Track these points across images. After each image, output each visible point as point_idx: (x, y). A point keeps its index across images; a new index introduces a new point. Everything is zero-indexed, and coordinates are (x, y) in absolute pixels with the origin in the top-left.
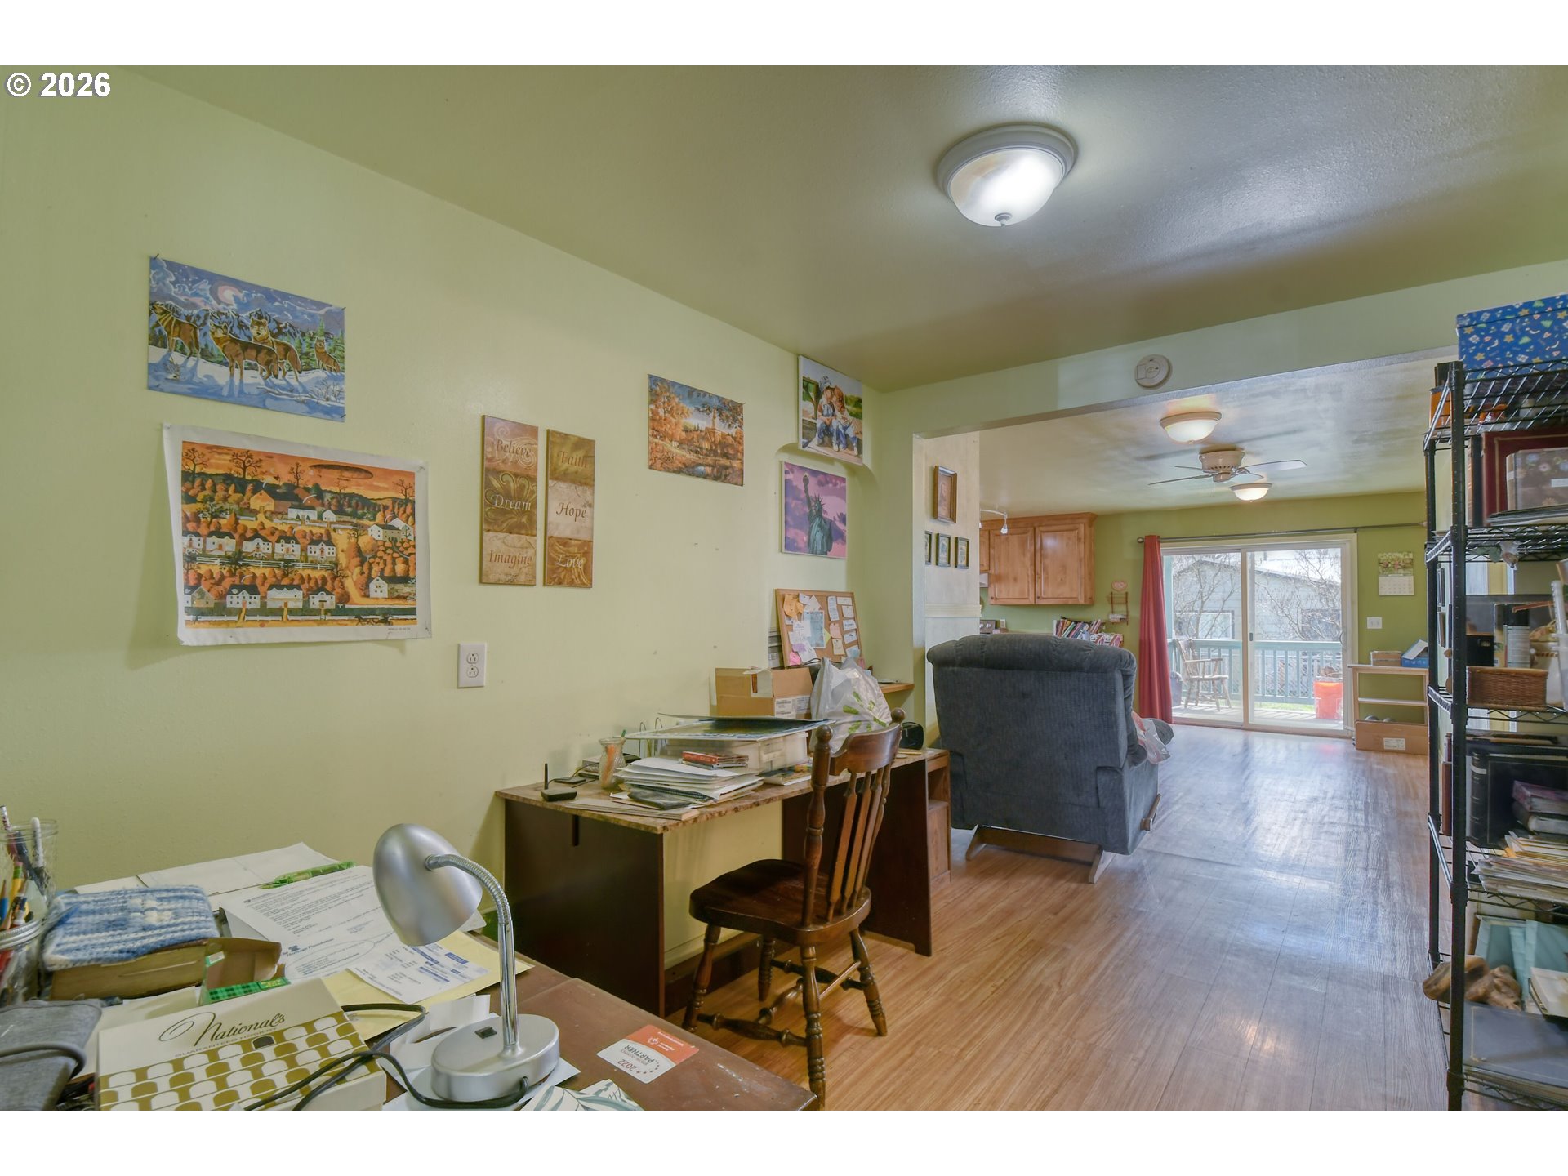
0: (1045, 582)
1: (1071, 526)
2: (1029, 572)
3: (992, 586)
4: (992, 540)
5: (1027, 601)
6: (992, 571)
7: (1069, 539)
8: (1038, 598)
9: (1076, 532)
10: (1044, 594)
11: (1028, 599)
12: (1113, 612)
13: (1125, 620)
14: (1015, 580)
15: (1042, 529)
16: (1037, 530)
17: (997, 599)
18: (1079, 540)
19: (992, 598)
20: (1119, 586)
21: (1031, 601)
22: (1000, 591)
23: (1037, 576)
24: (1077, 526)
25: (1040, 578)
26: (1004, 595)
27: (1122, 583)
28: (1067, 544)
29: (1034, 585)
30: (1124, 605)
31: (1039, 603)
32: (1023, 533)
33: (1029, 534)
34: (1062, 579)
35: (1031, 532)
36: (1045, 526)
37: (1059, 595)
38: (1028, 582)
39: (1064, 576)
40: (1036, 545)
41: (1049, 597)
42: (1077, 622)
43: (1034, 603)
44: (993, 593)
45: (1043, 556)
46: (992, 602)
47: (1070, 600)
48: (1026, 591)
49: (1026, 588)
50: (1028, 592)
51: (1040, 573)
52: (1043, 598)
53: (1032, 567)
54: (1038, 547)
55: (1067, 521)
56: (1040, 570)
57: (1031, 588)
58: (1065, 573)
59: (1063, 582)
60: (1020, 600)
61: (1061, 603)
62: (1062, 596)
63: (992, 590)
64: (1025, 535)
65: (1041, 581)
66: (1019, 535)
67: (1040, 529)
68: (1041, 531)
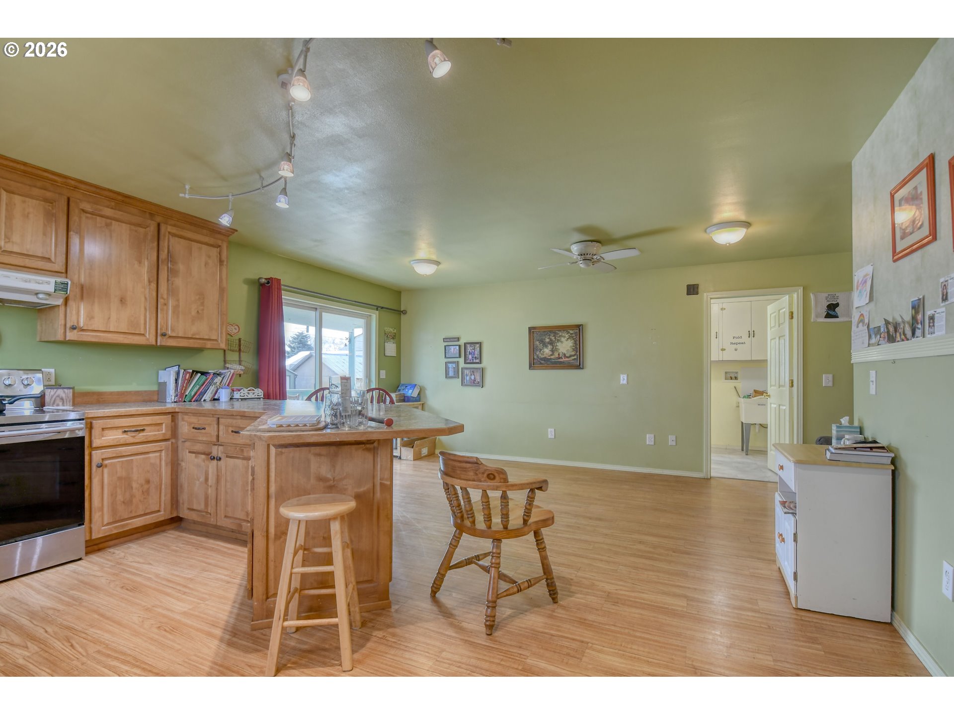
0: (174, 312)
1: (211, 241)
2: (148, 292)
3: (73, 304)
4: (74, 218)
5: (141, 338)
7: (209, 257)
8: (164, 335)
10: (173, 330)
11: (143, 335)
12: (225, 362)
14: (122, 301)
15: (170, 228)
16: (163, 228)
17: (83, 330)
18: (221, 261)
19: (73, 328)
20: (233, 330)
21: (149, 338)
22: (90, 317)
24: (219, 242)
26: (98, 324)
27: (236, 327)
28: (206, 264)
29: (155, 315)
30: (238, 353)
31: (163, 344)
32: (139, 225)
33: (148, 229)
34: (198, 312)
35: (153, 228)
36: (174, 226)
37: (193, 335)
38: (145, 309)
39: (202, 308)
40: (161, 252)
41: (180, 336)
42: (203, 373)
43: (154, 343)
44: (74, 318)
45: (173, 272)
46: (71, 336)
47: (209, 342)
48: (142, 322)
49: (142, 318)
50: (145, 324)
51: (165, 296)
52: (170, 337)
53: (154, 285)
54: (163, 255)
55: (205, 231)
56: (166, 292)
57: (150, 319)
58: (202, 304)
59: (199, 316)
60: (130, 337)
61: (196, 346)
62: (197, 337)
63: (74, 312)
64: (142, 230)
65: (167, 309)
66: (133, 227)
67: (169, 230)
68: (170, 233)
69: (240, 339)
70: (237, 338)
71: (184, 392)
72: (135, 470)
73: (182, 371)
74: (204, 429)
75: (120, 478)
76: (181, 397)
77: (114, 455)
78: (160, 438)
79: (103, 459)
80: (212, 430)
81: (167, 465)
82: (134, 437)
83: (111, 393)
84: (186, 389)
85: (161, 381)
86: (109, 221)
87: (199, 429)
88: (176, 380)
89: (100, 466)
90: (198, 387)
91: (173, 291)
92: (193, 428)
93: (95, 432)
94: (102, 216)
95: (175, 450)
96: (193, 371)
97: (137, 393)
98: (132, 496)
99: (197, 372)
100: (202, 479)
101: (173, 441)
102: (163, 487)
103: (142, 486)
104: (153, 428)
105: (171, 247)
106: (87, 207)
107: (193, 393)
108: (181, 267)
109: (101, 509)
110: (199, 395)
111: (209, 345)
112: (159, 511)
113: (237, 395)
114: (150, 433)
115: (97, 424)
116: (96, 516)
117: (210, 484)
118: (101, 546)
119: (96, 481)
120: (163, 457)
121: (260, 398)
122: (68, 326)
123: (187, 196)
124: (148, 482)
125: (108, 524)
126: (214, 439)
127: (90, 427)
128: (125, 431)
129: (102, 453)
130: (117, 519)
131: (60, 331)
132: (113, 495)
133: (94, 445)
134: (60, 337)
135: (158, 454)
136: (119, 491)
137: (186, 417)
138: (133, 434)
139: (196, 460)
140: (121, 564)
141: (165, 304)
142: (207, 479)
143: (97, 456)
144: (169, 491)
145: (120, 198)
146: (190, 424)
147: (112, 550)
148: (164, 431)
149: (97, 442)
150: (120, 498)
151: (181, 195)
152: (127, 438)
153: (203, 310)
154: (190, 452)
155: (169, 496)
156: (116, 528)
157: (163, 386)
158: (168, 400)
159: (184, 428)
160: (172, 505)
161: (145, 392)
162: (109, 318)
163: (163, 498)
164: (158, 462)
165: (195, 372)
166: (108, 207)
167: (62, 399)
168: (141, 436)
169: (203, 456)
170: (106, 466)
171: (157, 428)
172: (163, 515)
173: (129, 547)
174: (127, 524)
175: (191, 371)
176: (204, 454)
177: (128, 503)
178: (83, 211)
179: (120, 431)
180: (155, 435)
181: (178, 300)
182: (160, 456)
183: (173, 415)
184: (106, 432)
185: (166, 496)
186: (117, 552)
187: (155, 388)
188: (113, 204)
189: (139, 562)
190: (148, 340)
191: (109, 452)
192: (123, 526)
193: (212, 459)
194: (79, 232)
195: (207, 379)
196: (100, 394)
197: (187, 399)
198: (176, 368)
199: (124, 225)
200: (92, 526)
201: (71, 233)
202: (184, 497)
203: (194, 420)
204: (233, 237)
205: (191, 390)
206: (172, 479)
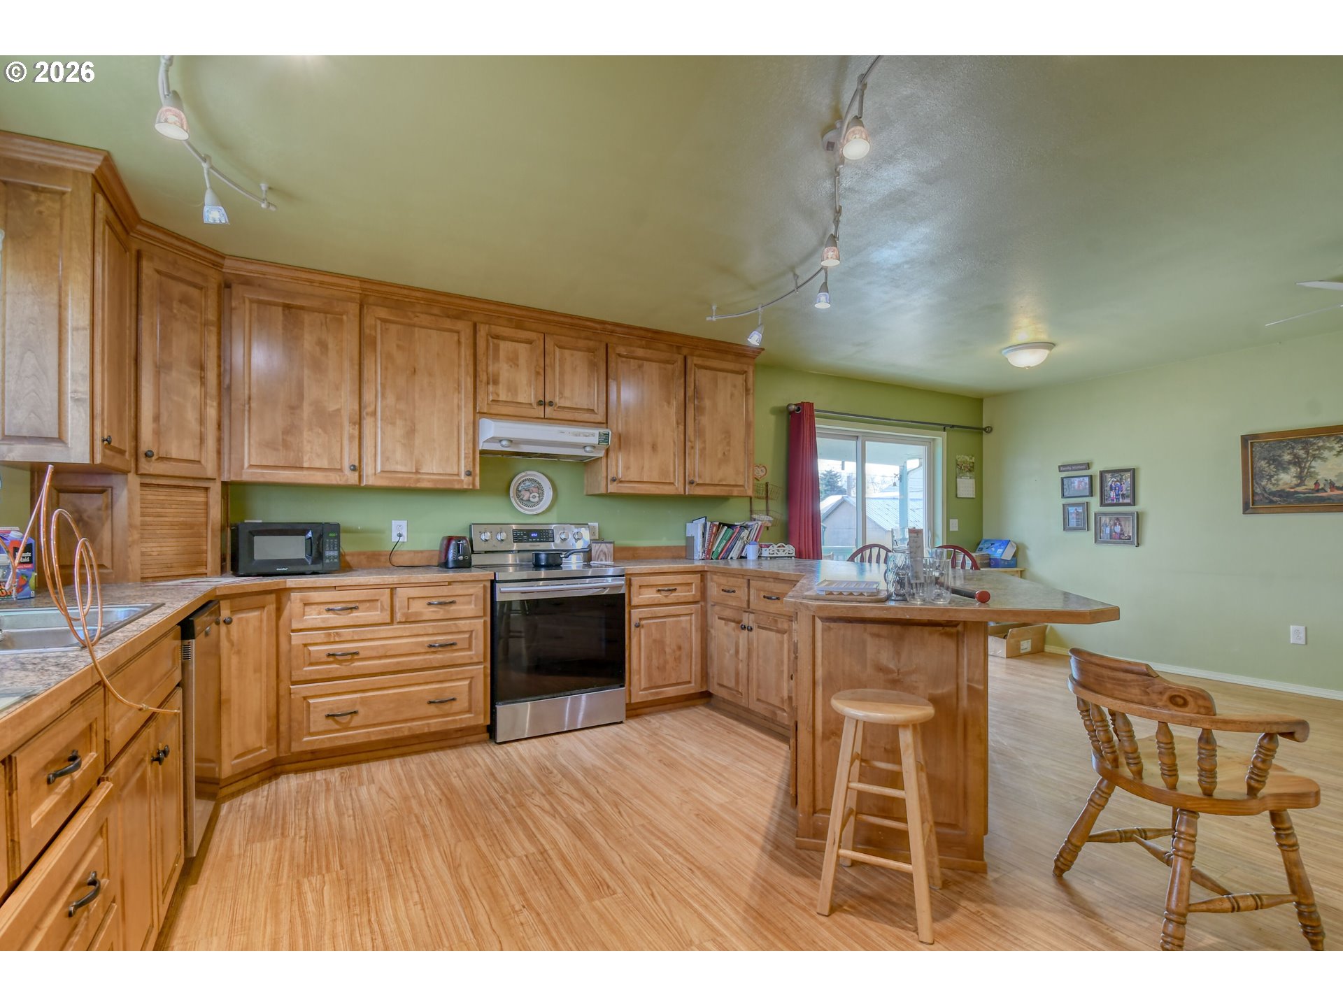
0: (701, 456)
1: (737, 367)
2: (676, 437)
3: (611, 454)
4: (612, 365)
5: (671, 486)
6: (611, 426)
8: (691, 482)
9: (745, 377)
10: (700, 477)
11: (672, 484)
12: (751, 512)
14: (654, 447)
15: (696, 359)
16: (689, 361)
17: (621, 482)
18: (747, 391)
19: (614, 480)
20: (759, 472)
21: (678, 488)
22: (627, 468)
23: (687, 443)
26: (633, 475)
27: (763, 469)
28: (732, 395)
29: (683, 461)
30: (764, 501)
31: (691, 493)
32: (667, 362)
33: (676, 364)
34: (724, 453)
35: (680, 363)
36: (700, 356)
37: (720, 481)
38: (674, 455)
39: (728, 448)
40: (688, 389)
41: (707, 483)
42: (730, 526)
43: (683, 493)
44: (614, 470)
45: (699, 410)
46: (613, 488)
47: (735, 489)
48: (672, 469)
49: (672, 465)
50: (674, 472)
51: (692, 439)
52: (698, 484)
53: (682, 427)
54: (690, 392)
55: (730, 357)
56: (693, 434)
57: (679, 466)
58: (729, 444)
59: (725, 458)
60: (661, 486)
61: (723, 494)
62: (723, 483)
63: (614, 463)
64: (670, 367)
65: (695, 453)
66: (662, 365)
67: (695, 362)
68: (695, 365)
69: (767, 483)
70: (764, 482)
71: (712, 548)
72: (668, 633)
73: (709, 524)
74: (734, 592)
75: (655, 641)
76: (708, 553)
77: (650, 616)
78: (691, 600)
79: (640, 619)
80: (741, 593)
81: (696, 631)
82: (666, 596)
83: (645, 549)
84: (712, 545)
85: (689, 535)
86: (640, 362)
87: (728, 592)
88: (704, 534)
89: (638, 626)
90: (725, 542)
91: (700, 433)
92: (723, 590)
93: (634, 589)
94: (635, 358)
95: (704, 615)
96: (720, 524)
97: (667, 548)
98: (666, 662)
99: (724, 525)
100: (732, 651)
101: (703, 604)
102: (693, 656)
103: (674, 651)
104: (684, 588)
105: (697, 382)
106: (622, 350)
107: (720, 550)
108: (707, 403)
109: (639, 672)
110: (726, 552)
111: (736, 492)
112: (690, 682)
113: (765, 553)
114: (681, 594)
115: (636, 581)
116: (635, 679)
117: (740, 658)
118: (639, 711)
119: (634, 641)
120: (693, 622)
121: (791, 557)
122: (609, 478)
123: (714, 319)
124: (680, 648)
125: (645, 689)
126: (745, 605)
127: (629, 584)
128: (659, 590)
129: (640, 612)
130: (653, 685)
131: (603, 484)
132: (649, 658)
133: (633, 604)
134: (603, 491)
135: (688, 618)
136: (654, 656)
137: (715, 577)
138: (666, 594)
139: (726, 628)
140: (656, 735)
141: (692, 448)
142: (737, 652)
143: (635, 615)
144: (699, 661)
146: (719, 585)
147: (648, 718)
148: (693, 592)
149: (635, 601)
150: (655, 662)
151: (708, 319)
152: (660, 597)
153: (729, 450)
154: (719, 618)
155: (699, 666)
156: (652, 694)
157: (690, 540)
158: (696, 557)
159: (714, 591)
160: (702, 677)
161: (675, 547)
162: (643, 468)
163: (693, 667)
164: (689, 625)
165: (722, 525)
166: (639, 347)
167: (605, 554)
168: (673, 597)
169: (733, 624)
170: (643, 626)
171: (687, 588)
172: (693, 688)
173: (663, 718)
174: (662, 692)
175: (717, 523)
176: (734, 621)
177: (662, 669)
178: (619, 355)
179: (655, 589)
180: (685, 596)
181: (704, 442)
182: (691, 620)
183: (702, 573)
184: (643, 590)
185: (696, 667)
186: (653, 721)
187: (683, 543)
188: (644, 342)
189: (673, 736)
190: (677, 489)
191: (645, 612)
192: (657, 693)
193: (742, 629)
194: (616, 379)
195: (733, 533)
196: (634, 549)
197: (715, 556)
198: (703, 521)
199: (654, 364)
200: (631, 688)
201: (610, 380)
202: (714, 670)
203: (723, 580)
204: (760, 359)
205: (718, 546)
206: (702, 647)
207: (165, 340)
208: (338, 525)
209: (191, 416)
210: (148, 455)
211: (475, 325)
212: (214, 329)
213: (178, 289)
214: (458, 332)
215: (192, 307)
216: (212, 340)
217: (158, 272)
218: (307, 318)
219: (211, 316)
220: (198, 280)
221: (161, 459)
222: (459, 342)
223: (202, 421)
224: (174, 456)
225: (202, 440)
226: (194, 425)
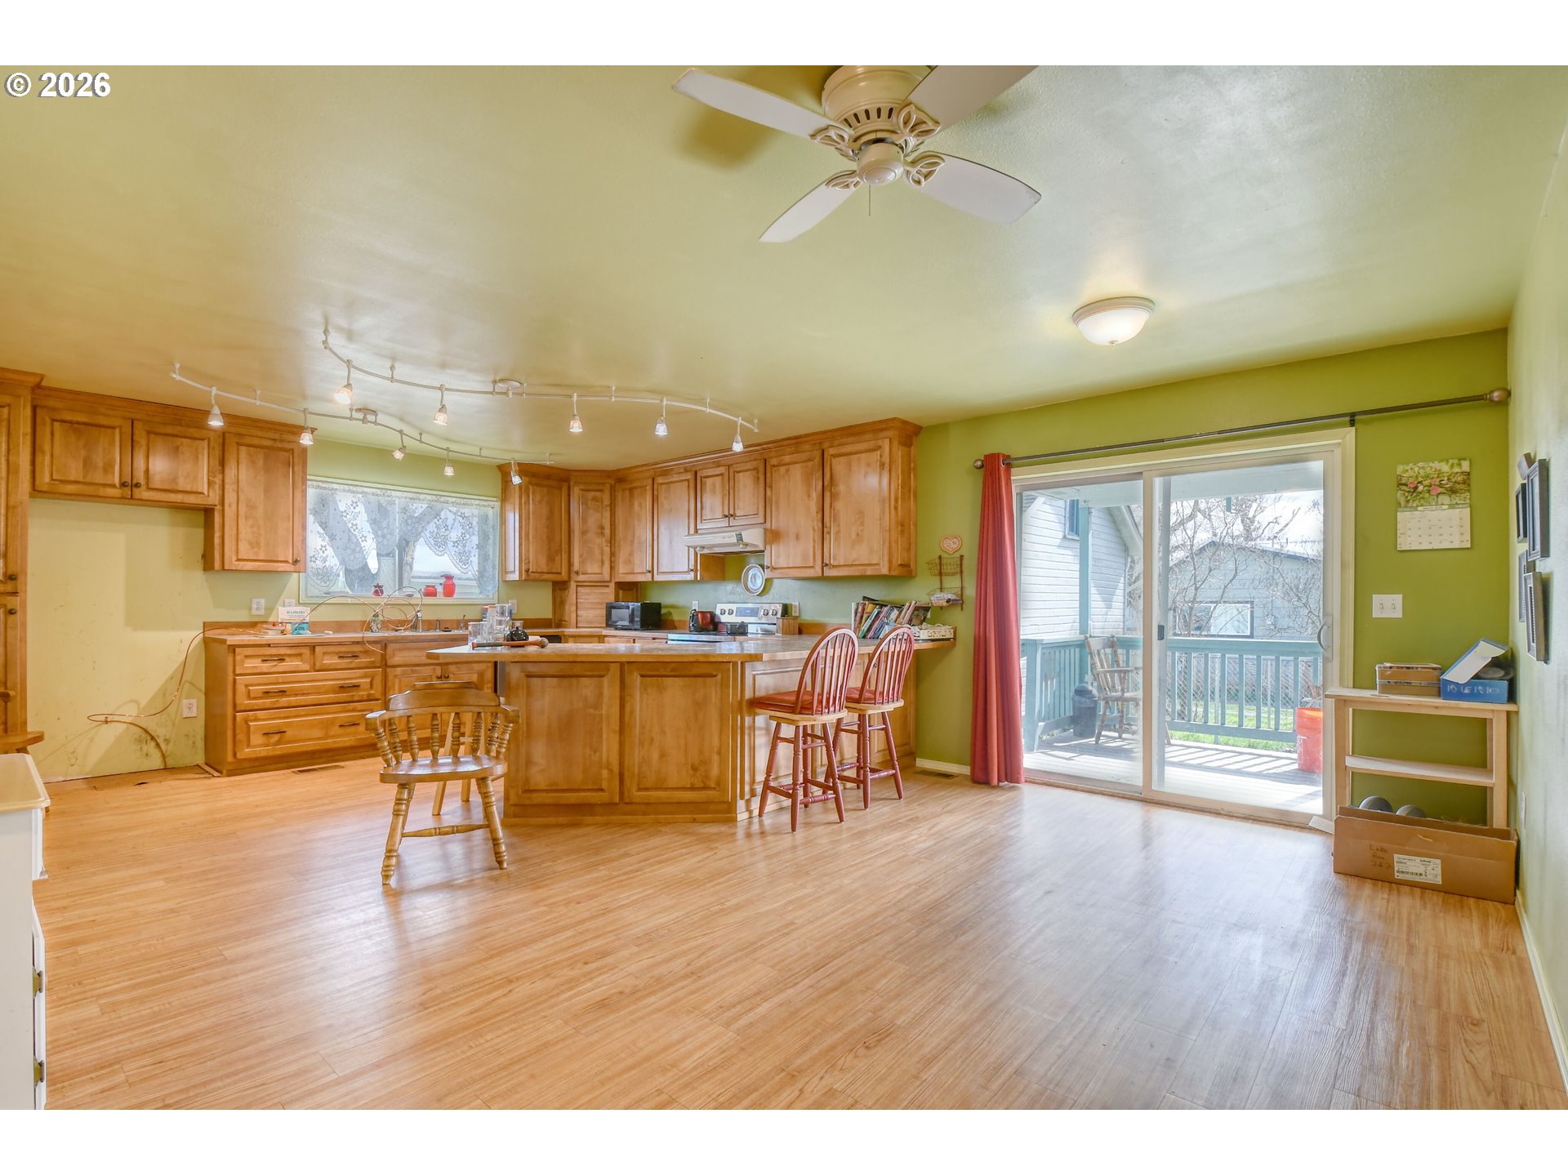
0: (836, 539)
1: (871, 444)
2: (815, 523)
3: (768, 547)
4: (768, 475)
5: (812, 570)
6: (768, 525)
7: (869, 465)
8: (828, 565)
9: (879, 452)
10: (834, 559)
11: (813, 567)
12: (941, 589)
13: (957, 603)
14: (797, 537)
15: (832, 451)
16: (826, 454)
17: (775, 569)
18: (882, 465)
20: (951, 545)
21: (819, 570)
22: (777, 557)
23: (825, 529)
24: (879, 442)
25: (829, 533)
26: (782, 562)
27: (955, 540)
28: (866, 475)
29: (821, 546)
30: (959, 577)
31: (828, 574)
32: (809, 459)
33: (815, 460)
34: (858, 534)
35: (818, 456)
37: (854, 561)
38: (814, 541)
39: (861, 528)
41: (841, 564)
43: (820, 575)
45: (834, 497)
47: (869, 568)
52: (833, 567)
53: (820, 516)
54: (827, 481)
55: (868, 436)
57: (817, 550)
58: (862, 524)
59: (859, 538)
61: (856, 573)
62: (858, 563)
63: (768, 554)
64: (810, 464)
65: (830, 537)
66: (804, 464)
67: (831, 453)
68: (832, 455)
69: (962, 557)
70: (958, 555)
86: (787, 466)
90: (870, 622)
91: (835, 517)
94: (783, 465)
105: (834, 470)
107: (866, 629)
108: (842, 488)
111: (869, 571)
122: (766, 566)
145: (793, 441)
153: (863, 530)
178: (774, 466)
181: (839, 525)
188: (793, 448)
190: (816, 572)
194: (771, 486)
195: (880, 613)
199: (797, 465)
207: (584, 520)
208: (660, 604)
209: (597, 551)
210: (577, 573)
211: (696, 472)
212: (609, 508)
213: (591, 495)
214: (688, 480)
215: (598, 501)
216: (607, 514)
217: (582, 490)
218: (636, 492)
219: (607, 502)
220: (600, 487)
221: (583, 574)
222: (689, 486)
223: (602, 553)
224: (589, 572)
225: (603, 562)
226: (598, 557)
